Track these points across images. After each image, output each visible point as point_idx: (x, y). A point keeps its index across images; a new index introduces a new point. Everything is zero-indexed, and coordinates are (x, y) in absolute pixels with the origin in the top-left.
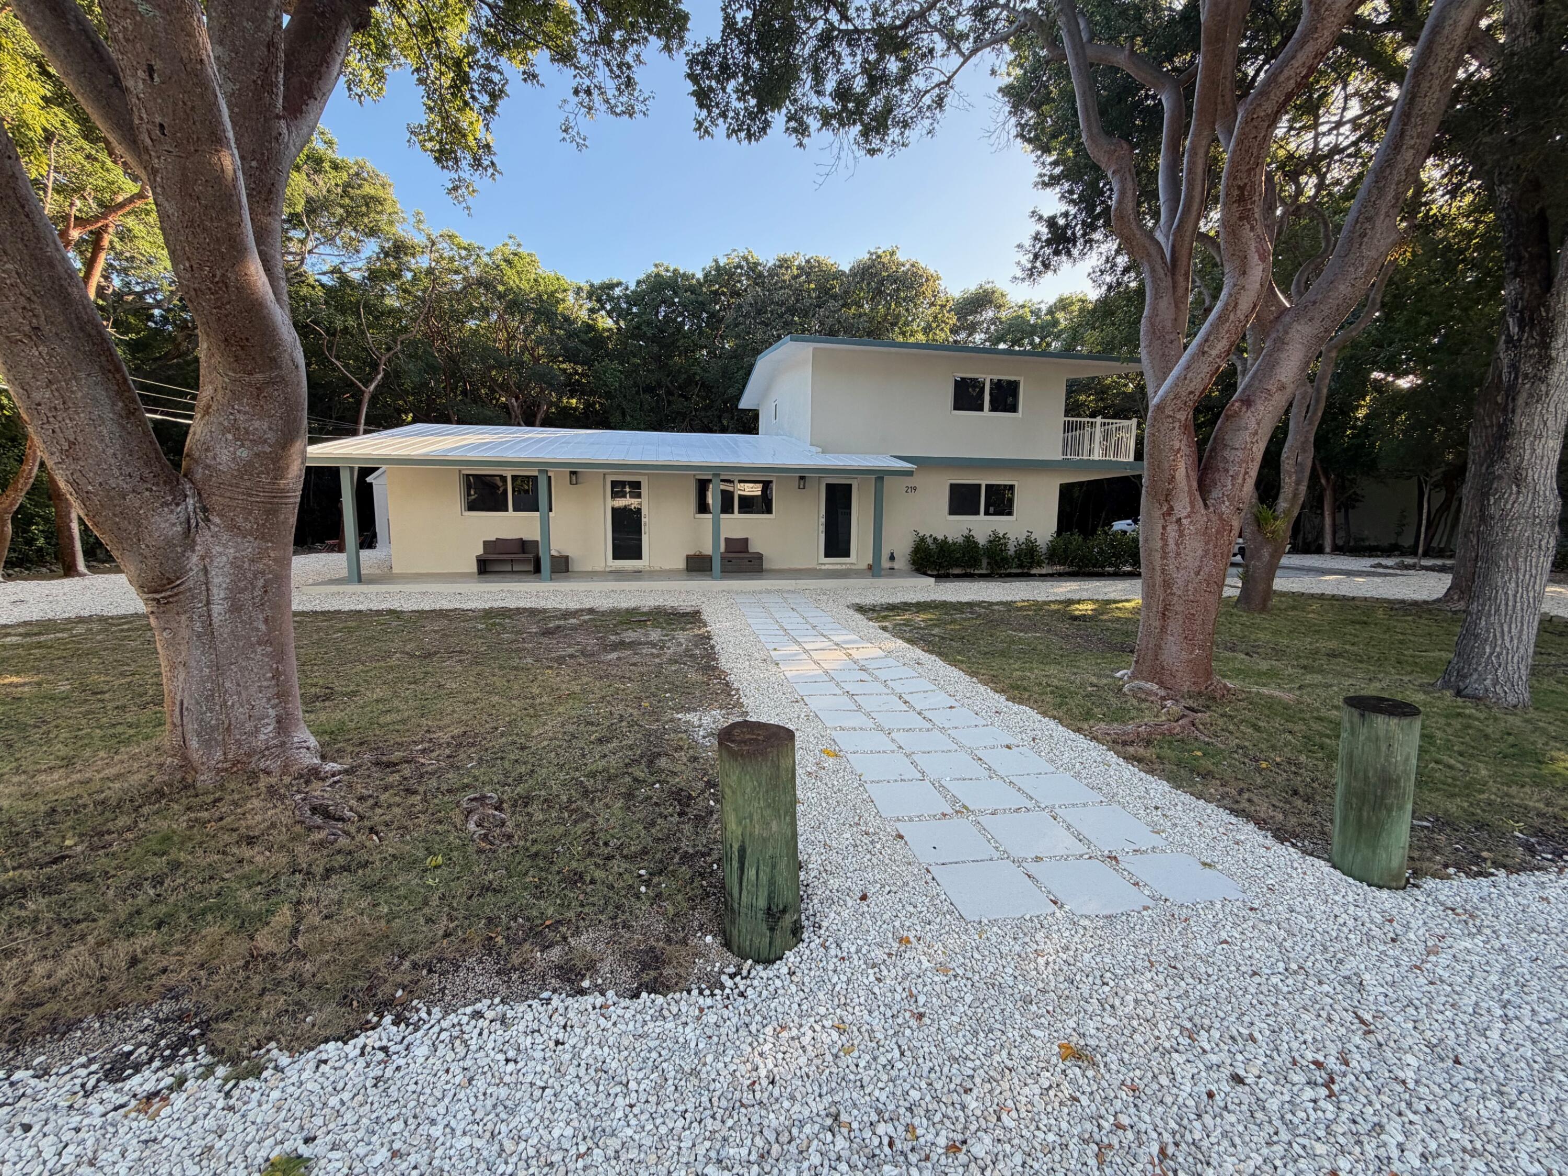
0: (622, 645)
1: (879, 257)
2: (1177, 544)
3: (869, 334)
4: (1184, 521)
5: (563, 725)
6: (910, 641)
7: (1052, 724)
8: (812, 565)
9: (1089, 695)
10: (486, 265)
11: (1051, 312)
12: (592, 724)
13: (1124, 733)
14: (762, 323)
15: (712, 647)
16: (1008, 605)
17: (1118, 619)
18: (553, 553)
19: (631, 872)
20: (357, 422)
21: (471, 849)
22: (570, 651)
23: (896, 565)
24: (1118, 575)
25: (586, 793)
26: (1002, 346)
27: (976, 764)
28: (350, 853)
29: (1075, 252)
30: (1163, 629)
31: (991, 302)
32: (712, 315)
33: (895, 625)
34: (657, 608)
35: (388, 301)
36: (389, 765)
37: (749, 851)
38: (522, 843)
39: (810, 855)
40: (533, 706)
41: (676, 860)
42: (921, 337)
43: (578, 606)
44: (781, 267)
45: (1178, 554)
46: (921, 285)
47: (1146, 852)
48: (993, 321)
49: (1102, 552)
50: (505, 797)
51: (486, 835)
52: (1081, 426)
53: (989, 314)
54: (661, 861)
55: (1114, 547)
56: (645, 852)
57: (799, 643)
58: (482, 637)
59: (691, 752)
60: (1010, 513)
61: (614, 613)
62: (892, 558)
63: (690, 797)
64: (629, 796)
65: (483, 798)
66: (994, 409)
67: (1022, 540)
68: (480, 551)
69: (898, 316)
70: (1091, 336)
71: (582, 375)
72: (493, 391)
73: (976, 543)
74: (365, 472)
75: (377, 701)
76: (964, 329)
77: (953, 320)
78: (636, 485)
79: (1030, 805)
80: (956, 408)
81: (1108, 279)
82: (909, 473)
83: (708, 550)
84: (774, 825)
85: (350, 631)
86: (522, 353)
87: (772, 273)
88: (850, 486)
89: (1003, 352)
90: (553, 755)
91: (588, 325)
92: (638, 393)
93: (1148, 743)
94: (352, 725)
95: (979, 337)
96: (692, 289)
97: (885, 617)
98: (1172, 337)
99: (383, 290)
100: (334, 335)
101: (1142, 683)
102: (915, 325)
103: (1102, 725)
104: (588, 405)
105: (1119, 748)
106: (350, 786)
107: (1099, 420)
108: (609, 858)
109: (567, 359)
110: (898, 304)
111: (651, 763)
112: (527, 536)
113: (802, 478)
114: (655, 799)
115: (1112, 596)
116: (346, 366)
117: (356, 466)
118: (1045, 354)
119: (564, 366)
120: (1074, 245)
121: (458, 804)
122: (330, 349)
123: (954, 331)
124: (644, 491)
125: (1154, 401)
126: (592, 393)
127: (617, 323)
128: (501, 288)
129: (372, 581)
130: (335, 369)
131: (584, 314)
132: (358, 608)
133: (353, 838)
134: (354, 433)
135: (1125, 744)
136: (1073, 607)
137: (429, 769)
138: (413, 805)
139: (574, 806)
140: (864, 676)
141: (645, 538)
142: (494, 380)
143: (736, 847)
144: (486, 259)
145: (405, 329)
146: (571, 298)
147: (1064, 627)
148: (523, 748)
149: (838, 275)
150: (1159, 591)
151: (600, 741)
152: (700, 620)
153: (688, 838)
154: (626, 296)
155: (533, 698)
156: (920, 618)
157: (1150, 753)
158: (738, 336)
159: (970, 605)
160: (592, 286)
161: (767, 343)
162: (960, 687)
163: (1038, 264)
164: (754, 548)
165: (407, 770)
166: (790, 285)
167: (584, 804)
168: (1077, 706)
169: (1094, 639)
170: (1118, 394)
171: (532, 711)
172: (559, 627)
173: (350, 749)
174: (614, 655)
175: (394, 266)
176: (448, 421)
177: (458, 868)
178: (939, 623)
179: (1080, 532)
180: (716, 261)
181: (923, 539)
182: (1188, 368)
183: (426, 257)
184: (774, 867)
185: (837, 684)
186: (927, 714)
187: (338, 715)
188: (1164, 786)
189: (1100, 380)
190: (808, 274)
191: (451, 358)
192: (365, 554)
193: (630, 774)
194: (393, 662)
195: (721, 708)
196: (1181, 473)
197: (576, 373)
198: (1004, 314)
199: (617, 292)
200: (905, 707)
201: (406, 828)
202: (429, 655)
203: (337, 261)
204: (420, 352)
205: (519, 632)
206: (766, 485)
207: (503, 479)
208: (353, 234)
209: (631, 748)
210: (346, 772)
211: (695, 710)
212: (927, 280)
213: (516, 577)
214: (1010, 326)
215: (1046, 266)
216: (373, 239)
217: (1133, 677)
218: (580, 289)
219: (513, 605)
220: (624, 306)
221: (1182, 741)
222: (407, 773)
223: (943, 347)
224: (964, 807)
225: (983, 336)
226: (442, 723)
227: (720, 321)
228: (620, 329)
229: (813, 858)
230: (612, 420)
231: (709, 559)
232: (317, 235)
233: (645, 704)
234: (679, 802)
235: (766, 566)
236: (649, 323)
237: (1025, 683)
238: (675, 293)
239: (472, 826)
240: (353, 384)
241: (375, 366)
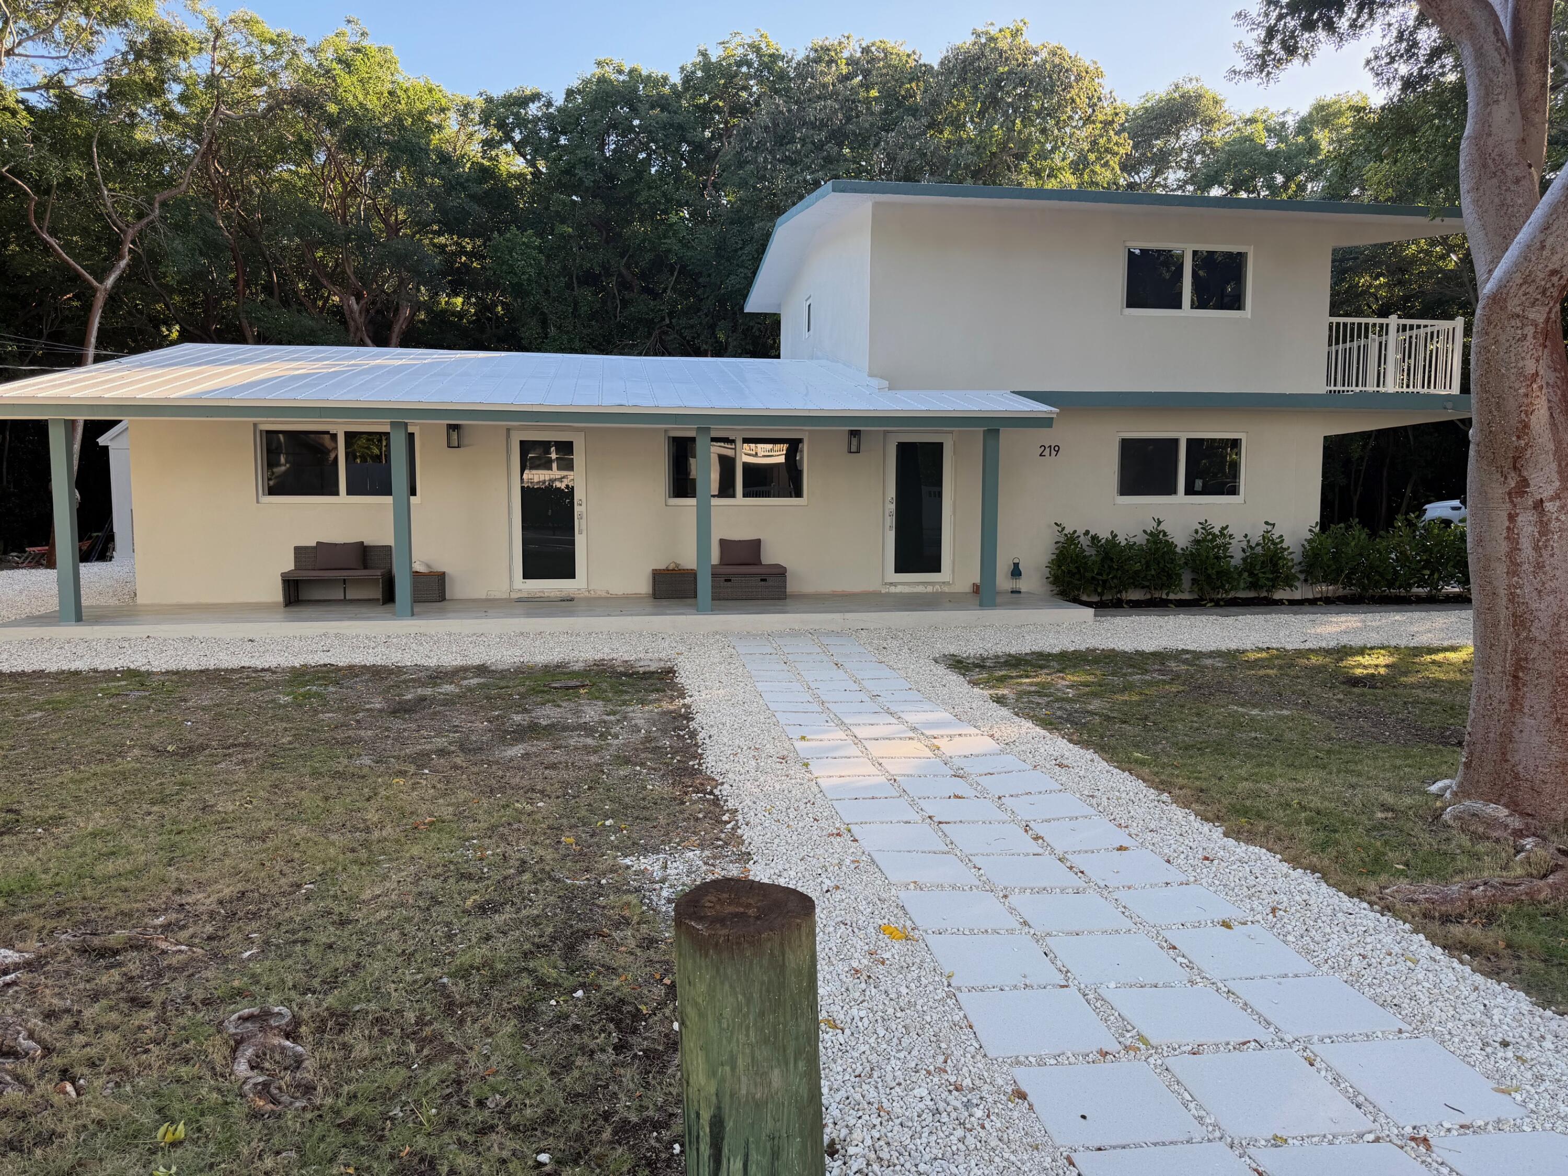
0: (533, 731)
1: (992, 39)
2: (1537, 548)
3: (976, 174)
4: (1549, 506)
5: (417, 880)
6: (1048, 724)
7: (1309, 881)
8: (873, 585)
9: (1381, 826)
10: (308, 69)
11: (1304, 127)
12: (469, 877)
13: (1445, 900)
14: (785, 160)
15: (693, 734)
16: (1232, 657)
17: (1436, 683)
18: (418, 567)
19: (522, 1158)
20: (82, 341)
21: (238, 1111)
22: (441, 742)
23: (1023, 584)
24: (1434, 601)
25: (450, 1007)
26: (1216, 191)
27: (1164, 956)
28: (23, 1116)
29: (1343, 24)
30: (1515, 704)
31: (1195, 114)
32: (699, 147)
33: (1020, 695)
34: (599, 664)
35: (139, 135)
36: (106, 953)
37: (729, 1125)
38: (329, 1101)
39: (851, 1130)
40: (366, 844)
41: (606, 1135)
42: (1069, 179)
43: (459, 662)
44: (818, 61)
45: (1539, 566)
46: (1068, 87)
47: (1483, 1129)
48: (1199, 148)
49: (1403, 559)
50: (305, 1014)
51: (266, 1085)
52: (1364, 331)
53: (1191, 135)
54: (579, 1137)
55: (1426, 550)
56: (550, 1118)
57: (847, 728)
58: (289, 719)
59: (644, 929)
60: (1234, 491)
61: (523, 672)
62: (1016, 572)
63: (637, 1015)
64: (527, 1013)
65: (263, 1017)
66: (1200, 303)
67: (1256, 537)
68: (288, 564)
69: (1027, 143)
70: (1375, 171)
71: (471, 255)
72: (316, 284)
73: (1171, 546)
74: (96, 428)
75: (94, 835)
76: (1151, 161)
77: (1126, 147)
78: (566, 448)
79: (1265, 1036)
80: (1129, 305)
81: (1403, 69)
82: (1045, 422)
83: (688, 559)
84: (776, 1077)
85: (56, 708)
86: (368, 219)
87: (804, 70)
88: (940, 446)
89: (1217, 201)
90: (395, 935)
91: (483, 170)
92: (569, 286)
93: (1490, 918)
94: (46, 879)
95: (1174, 176)
96: (662, 103)
97: (1002, 680)
98: (1517, 172)
99: (132, 115)
100: (47, 192)
101: (1477, 805)
102: (1057, 157)
103: (1403, 883)
104: (484, 308)
105: (1435, 927)
106: (32, 991)
107: (1393, 321)
108: (485, 1130)
109: (448, 227)
110: (1027, 122)
111: (570, 949)
112: (371, 539)
113: (854, 434)
114: (574, 1019)
115: (1424, 640)
116: (67, 246)
117: (81, 418)
118: (1296, 204)
119: (442, 240)
120: (1341, 12)
121: (220, 1027)
122: (39, 218)
123: (1128, 166)
124: (578, 458)
125: (1487, 289)
126: (491, 286)
127: (532, 163)
128: (332, 108)
129: (102, 617)
130: (47, 249)
131: (474, 149)
132: (74, 666)
133: (31, 1089)
134: (77, 361)
135: (1446, 919)
136: (1351, 661)
137: (174, 961)
138: (140, 1028)
139: (427, 1031)
140: (960, 787)
141: (580, 541)
142: (320, 265)
143: (706, 1116)
144: (307, 59)
145: (169, 182)
146: (452, 123)
147: (1335, 698)
148: (343, 922)
149: (921, 73)
150: (1506, 634)
151: (482, 909)
152: (673, 686)
153: (630, 1094)
154: (549, 117)
155: (367, 830)
156: (1066, 682)
157: (1493, 937)
158: (743, 184)
159: (1160, 657)
160: (489, 100)
161: (795, 196)
162: (1138, 811)
163: (1275, 46)
164: (771, 555)
165: (133, 963)
166: (835, 93)
167: (445, 1027)
168: (1356, 847)
169: (1391, 721)
170: (1431, 274)
171: (363, 854)
172: (423, 699)
173: (38, 923)
174: (517, 751)
175: (151, 75)
176: (240, 339)
177: (212, 1148)
178: (1100, 690)
179: (1364, 523)
180: (704, 54)
181: (1071, 539)
182: (1546, 228)
183: (206, 57)
184: (775, 1155)
185: (913, 803)
186: (1078, 861)
187: (25, 860)
188: (1520, 1001)
189: (1398, 248)
190: (867, 73)
191: (246, 230)
192: (90, 571)
193: (530, 972)
194: (128, 763)
195: (702, 846)
196: (1540, 418)
197: (462, 251)
198: (1218, 136)
199: (534, 109)
200: (1034, 847)
201: (125, 1070)
202: (189, 751)
203: (53, 67)
204: (193, 219)
205: (352, 710)
206: (794, 446)
207: (334, 437)
208: (83, 21)
209: (535, 922)
210: (28, 966)
211: (655, 850)
212: (1079, 78)
213: (350, 609)
214: (1231, 155)
215: (1291, 50)
216: (115, 29)
217: (1462, 793)
218: (468, 106)
219: (342, 662)
220: (545, 134)
221: (1555, 914)
222: (134, 968)
223: (1110, 195)
224: (1141, 1038)
225: (1181, 174)
226: (202, 877)
227: (712, 157)
228: (537, 174)
229: (857, 1135)
230: (525, 333)
231: (691, 576)
232: (22, 24)
233: (568, 839)
234: (618, 1024)
235: (791, 587)
236: (588, 164)
237: (1260, 804)
238: (633, 109)
239: (242, 1068)
240: (79, 276)
241: (115, 245)
